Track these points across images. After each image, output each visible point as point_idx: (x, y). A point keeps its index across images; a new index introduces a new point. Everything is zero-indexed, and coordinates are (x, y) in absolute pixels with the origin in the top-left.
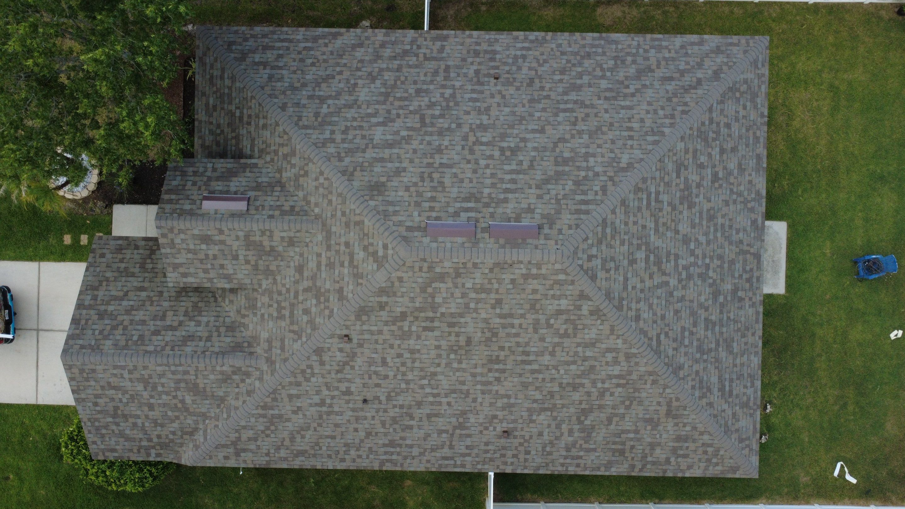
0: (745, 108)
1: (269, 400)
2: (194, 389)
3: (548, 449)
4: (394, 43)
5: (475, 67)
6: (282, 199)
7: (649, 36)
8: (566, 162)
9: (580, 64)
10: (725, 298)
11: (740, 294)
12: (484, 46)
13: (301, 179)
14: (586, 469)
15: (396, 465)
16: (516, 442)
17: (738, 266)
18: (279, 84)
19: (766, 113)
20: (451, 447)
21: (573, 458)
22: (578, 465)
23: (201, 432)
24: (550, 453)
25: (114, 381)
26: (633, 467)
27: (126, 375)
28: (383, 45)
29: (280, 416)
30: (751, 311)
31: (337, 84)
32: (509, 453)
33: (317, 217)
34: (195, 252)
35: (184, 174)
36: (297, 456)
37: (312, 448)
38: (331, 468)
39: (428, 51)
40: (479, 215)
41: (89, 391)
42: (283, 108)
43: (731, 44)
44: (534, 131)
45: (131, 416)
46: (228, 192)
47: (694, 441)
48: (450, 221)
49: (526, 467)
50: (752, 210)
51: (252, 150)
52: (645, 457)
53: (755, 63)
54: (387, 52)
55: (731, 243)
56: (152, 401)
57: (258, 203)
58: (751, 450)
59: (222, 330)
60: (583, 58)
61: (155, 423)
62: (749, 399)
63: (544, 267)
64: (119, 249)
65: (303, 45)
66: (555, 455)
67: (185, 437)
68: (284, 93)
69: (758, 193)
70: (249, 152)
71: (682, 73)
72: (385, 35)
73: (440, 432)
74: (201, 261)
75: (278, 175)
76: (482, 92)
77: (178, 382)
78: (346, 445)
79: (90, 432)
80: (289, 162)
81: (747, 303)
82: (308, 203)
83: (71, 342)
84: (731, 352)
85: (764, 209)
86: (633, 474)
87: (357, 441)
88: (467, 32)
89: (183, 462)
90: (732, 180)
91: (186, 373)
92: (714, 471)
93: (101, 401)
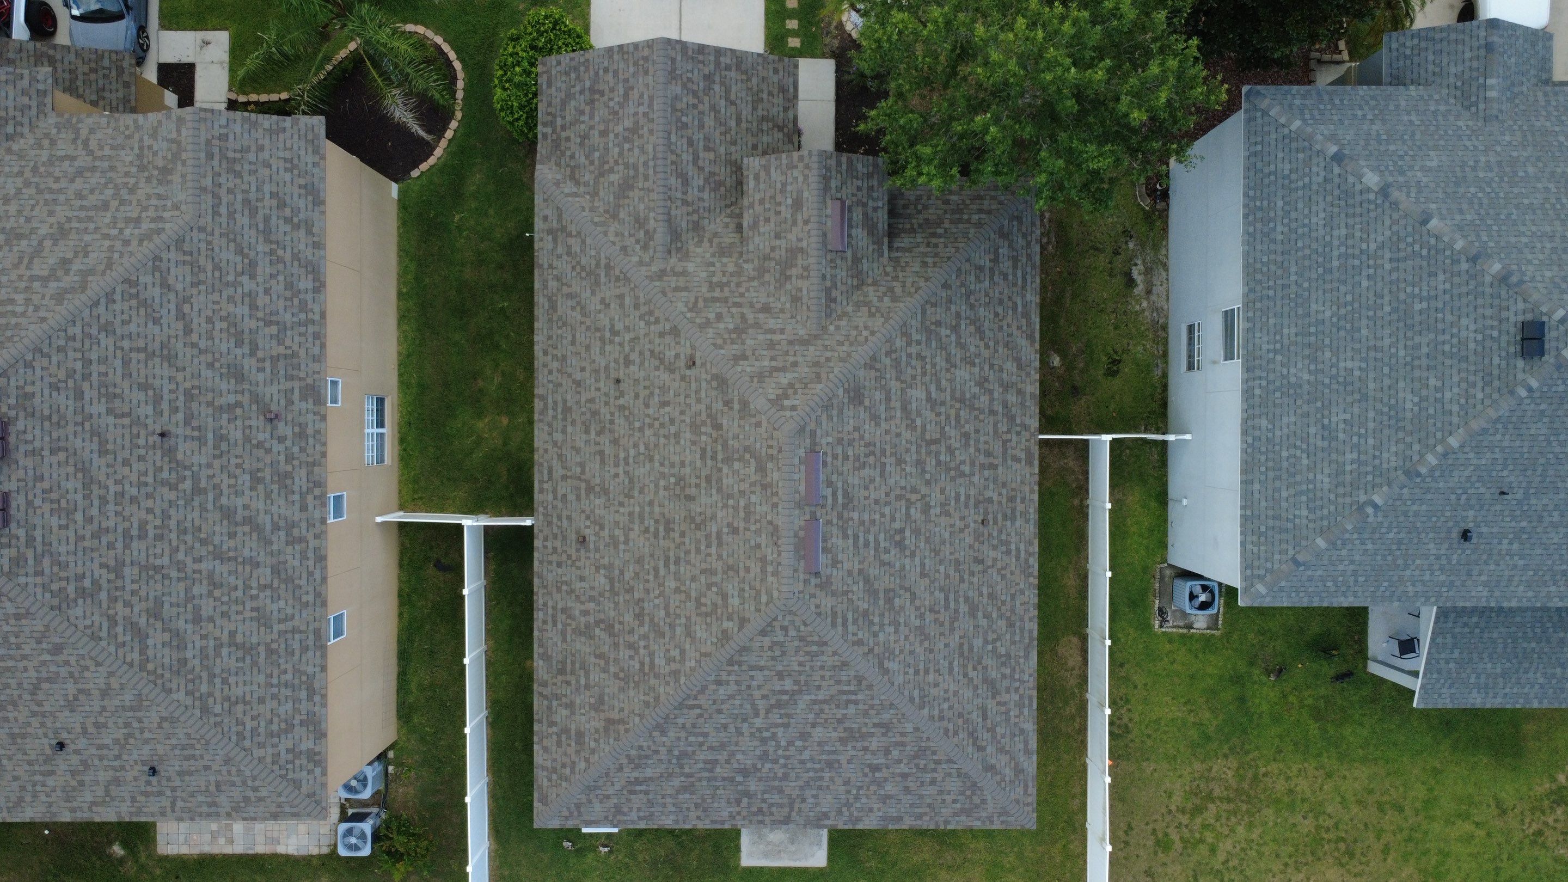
0: (954, 801)
1: (617, 272)
2: (626, 186)
3: (564, 588)
4: (1022, 404)
5: (995, 498)
6: (844, 288)
7: (1035, 693)
8: (889, 601)
9: (1001, 616)
10: (740, 783)
11: (745, 800)
12: (1020, 508)
13: (865, 309)
14: (541, 631)
15: (542, 413)
16: (572, 551)
17: (776, 798)
18: (973, 278)
19: (949, 827)
20: (564, 478)
21: (554, 616)
22: (545, 622)
23: (575, 190)
24: (559, 590)
25: (635, 94)
26: (544, 684)
27: (641, 109)
28: (1020, 392)
29: (597, 283)
30: (725, 814)
31: (973, 343)
32: (558, 544)
33: (824, 328)
34: (783, 191)
35: (870, 176)
36: (550, 300)
37: (560, 319)
38: (536, 338)
39: (1013, 444)
40: (829, 508)
41: (622, 65)
42: (946, 286)
43: (1026, 787)
44: (923, 565)
45: (592, 109)
46: (850, 227)
47: (578, 752)
48: (822, 477)
49: (541, 562)
50: (840, 812)
51: (898, 249)
52: (557, 697)
53: (1004, 812)
54: (1012, 398)
55: (802, 788)
56: (612, 136)
57: (839, 262)
58: (567, 818)
59: (695, 217)
60: (1008, 619)
61: (585, 137)
62: (625, 814)
63: (774, 579)
64: (783, 90)
65: (1019, 302)
66: (557, 597)
67: (568, 170)
68: (963, 285)
69: (859, 820)
70: (896, 245)
71: (992, 730)
72: (1032, 395)
73: (582, 465)
74: (773, 197)
75: (870, 281)
76: (966, 506)
77: (635, 167)
78: (564, 358)
79: (572, 59)
80: (885, 294)
81: (734, 809)
82: (840, 318)
83: (678, 47)
84: (678, 792)
85: (840, 827)
86: (535, 686)
87: (569, 370)
88: (1036, 488)
89: (538, 167)
90: (873, 788)
91: (646, 178)
92: (541, 777)
93: (610, 76)
